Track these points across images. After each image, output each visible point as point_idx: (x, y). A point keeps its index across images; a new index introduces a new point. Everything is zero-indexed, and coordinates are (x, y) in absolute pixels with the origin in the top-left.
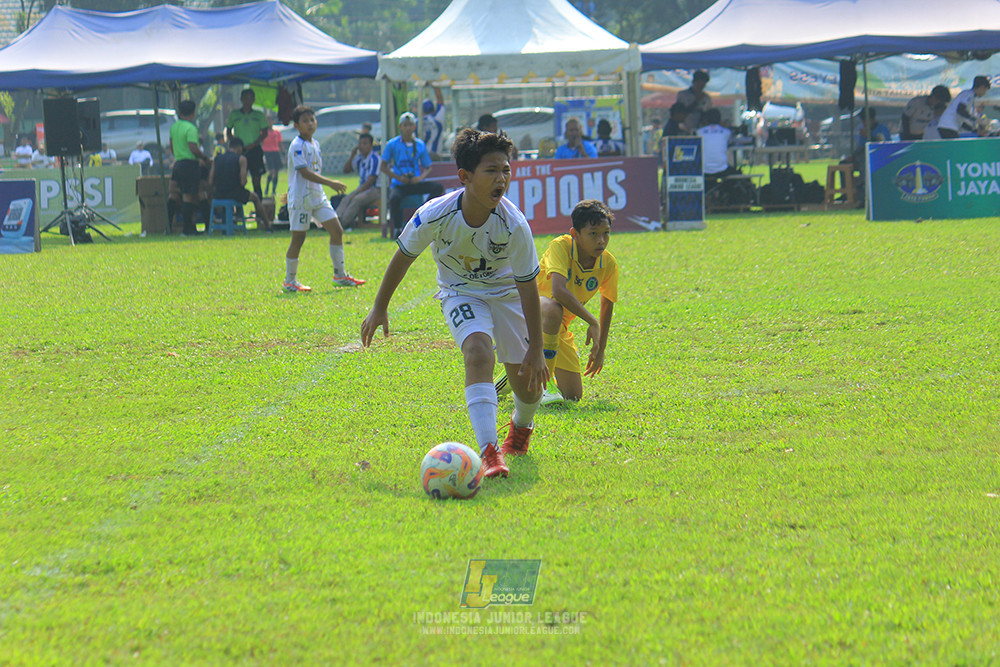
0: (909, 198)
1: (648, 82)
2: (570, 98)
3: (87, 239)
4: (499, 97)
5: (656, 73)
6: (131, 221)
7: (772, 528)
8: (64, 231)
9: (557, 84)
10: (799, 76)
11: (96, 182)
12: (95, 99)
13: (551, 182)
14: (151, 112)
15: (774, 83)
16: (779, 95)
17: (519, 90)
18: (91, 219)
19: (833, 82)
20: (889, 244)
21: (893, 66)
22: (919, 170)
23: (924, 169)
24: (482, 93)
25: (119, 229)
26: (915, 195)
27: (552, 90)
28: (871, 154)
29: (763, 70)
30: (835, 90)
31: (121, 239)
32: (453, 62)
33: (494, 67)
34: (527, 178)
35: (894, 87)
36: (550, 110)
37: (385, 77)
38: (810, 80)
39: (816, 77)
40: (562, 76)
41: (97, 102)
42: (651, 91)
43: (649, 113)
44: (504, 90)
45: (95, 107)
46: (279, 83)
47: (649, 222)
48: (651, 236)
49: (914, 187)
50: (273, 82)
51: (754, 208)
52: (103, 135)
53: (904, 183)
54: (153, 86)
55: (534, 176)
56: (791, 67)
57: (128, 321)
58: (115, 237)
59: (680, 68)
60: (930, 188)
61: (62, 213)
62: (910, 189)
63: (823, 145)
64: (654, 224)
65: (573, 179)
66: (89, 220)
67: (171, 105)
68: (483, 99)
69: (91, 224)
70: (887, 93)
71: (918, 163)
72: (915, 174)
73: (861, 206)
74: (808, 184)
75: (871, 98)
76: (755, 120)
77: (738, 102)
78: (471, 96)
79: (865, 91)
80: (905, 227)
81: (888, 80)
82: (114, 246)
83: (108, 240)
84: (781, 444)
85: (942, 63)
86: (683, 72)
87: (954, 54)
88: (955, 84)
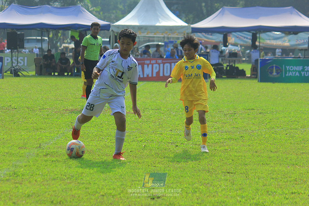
0: (271, 76)
2: (169, 40)
3: (19, 76)
4: (148, 39)
5: (196, 34)
6: (32, 71)
7: (222, 173)
8: (11, 73)
9: (166, 36)
10: (240, 37)
11: (22, 58)
12: (23, 33)
13: (162, 65)
14: (40, 38)
15: (232, 39)
16: (233, 42)
17: (154, 37)
18: (20, 69)
19: (250, 39)
20: (264, 89)
21: (268, 36)
22: (274, 68)
23: (276, 67)
24: (142, 37)
25: (28, 73)
26: (273, 75)
27: (164, 37)
28: (260, 62)
29: (228, 34)
30: (250, 41)
31: (29, 76)
32: (133, 27)
33: (146, 29)
34: (154, 64)
35: (268, 42)
36: (163, 44)
37: (112, 31)
38: (243, 38)
39: (245, 37)
40: (167, 33)
44: (149, 37)
45: (23, 35)
46: (80, 31)
49: (273, 73)
50: (78, 30)
51: (224, 77)
52: (25, 44)
53: (270, 71)
54: (41, 29)
55: (156, 63)
56: (237, 34)
57: (29, 101)
58: (27, 75)
59: (203, 32)
60: (278, 73)
61: (11, 67)
62: (271, 73)
63: (246, 58)
65: (168, 65)
66: (19, 70)
67: (47, 36)
68: (142, 39)
69: (20, 71)
70: (266, 43)
71: (274, 65)
72: (273, 68)
73: (256, 78)
74: (241, 70)
75: (261, 45)
76: (225, 50)
77: (221, 44)
78: (139, 38)
79: (259, 42)
80: (269, 85)
81: (266, 39)
82: (26, 78)
83: (25, 76)
84: (227, 148)
85: (283, 35)
86: (204, 34)
87: (287, 32)
88: (287, 42)
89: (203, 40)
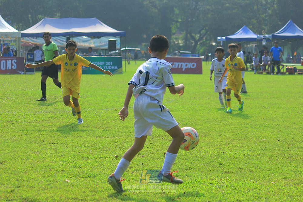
1: (22, 40)
2: (4, 43)
5: (24, 38)
10: (57, 40)
19: (65, 42)
38: (60, 41)
39: (61, 41)
40: (2, 38)
42: (23, 42)
43: (22, 47)
47: (22, 72)
48: (22, 75)
56: (55, 38)
60: (86, 67)
64: (23, 73)
65: (4, 61)
85: (90, 39)
86: (31, 38)
87: (93, 37)
88: (92, 43)
89: (30, 43)
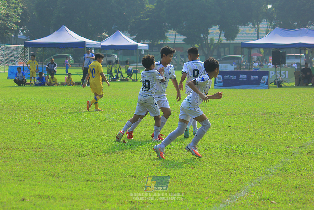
3: (281, 86)
6: (292, 82)
8: (275, 84)
11: (284, 72)
12: (285, 51)
14: (299, 55)
18: (282, 81)
25: (289, 84)
41: (285, 52)
45: (285, 53)
52: (286, 60)
54: (300, 48)
57: (291, 107)
58: (288, 86)
61: (275, 80)
67: (303, 53)
82: (288, 88)
83: (286, 87)
